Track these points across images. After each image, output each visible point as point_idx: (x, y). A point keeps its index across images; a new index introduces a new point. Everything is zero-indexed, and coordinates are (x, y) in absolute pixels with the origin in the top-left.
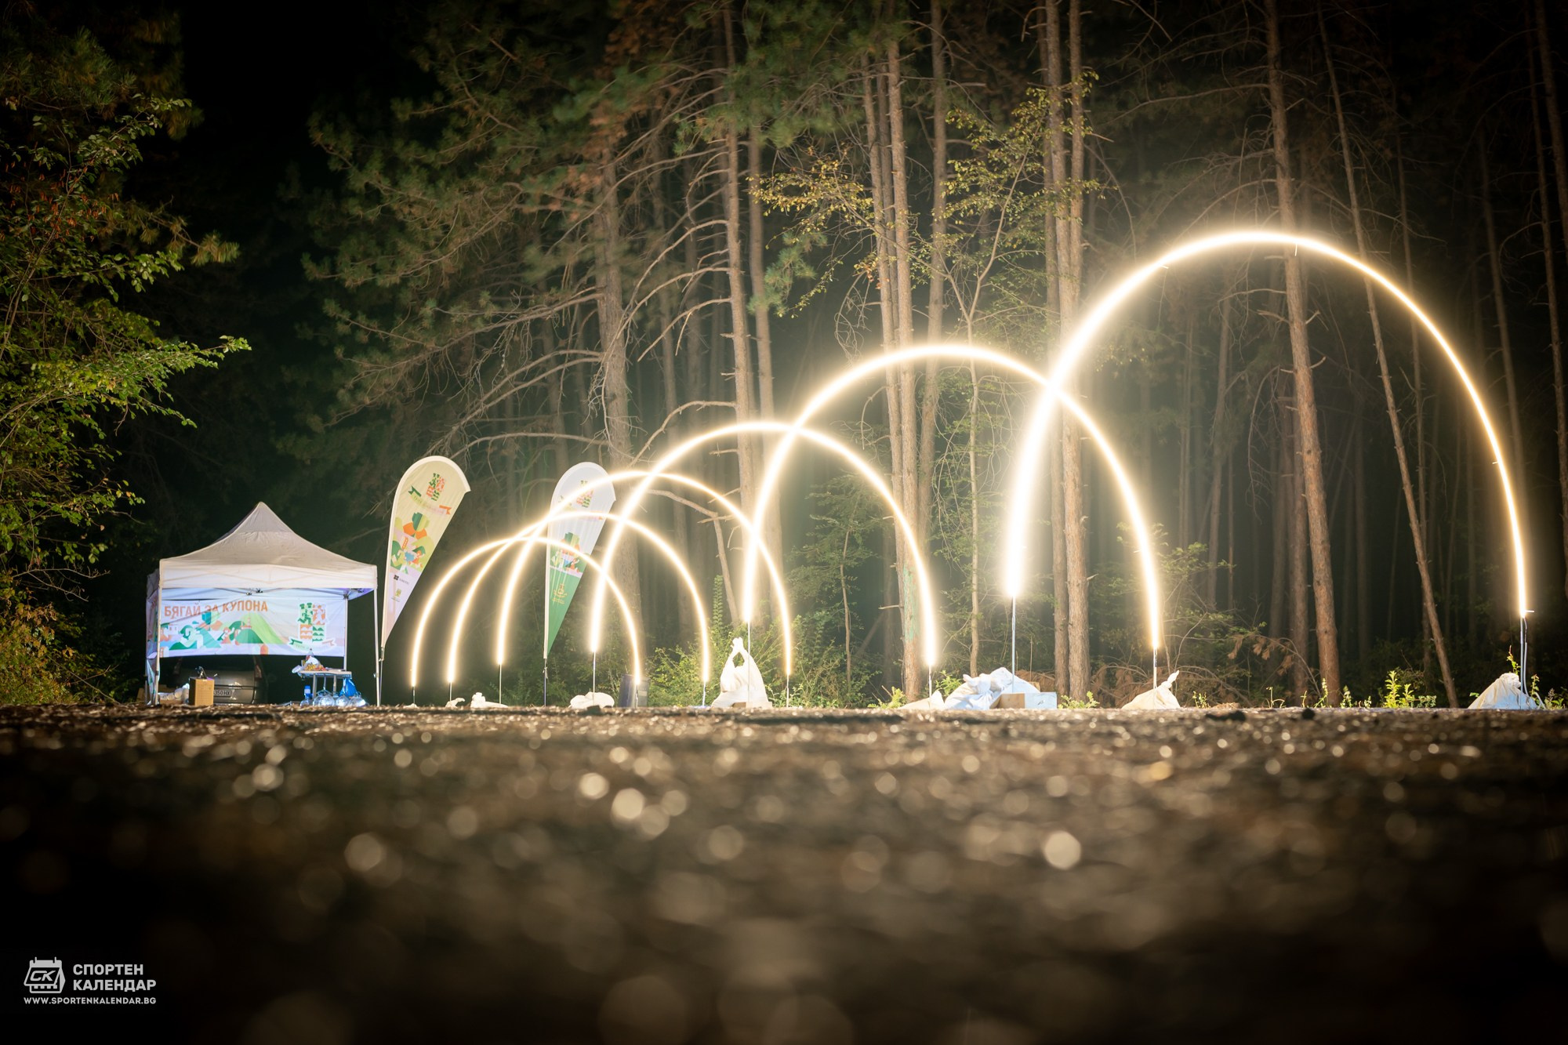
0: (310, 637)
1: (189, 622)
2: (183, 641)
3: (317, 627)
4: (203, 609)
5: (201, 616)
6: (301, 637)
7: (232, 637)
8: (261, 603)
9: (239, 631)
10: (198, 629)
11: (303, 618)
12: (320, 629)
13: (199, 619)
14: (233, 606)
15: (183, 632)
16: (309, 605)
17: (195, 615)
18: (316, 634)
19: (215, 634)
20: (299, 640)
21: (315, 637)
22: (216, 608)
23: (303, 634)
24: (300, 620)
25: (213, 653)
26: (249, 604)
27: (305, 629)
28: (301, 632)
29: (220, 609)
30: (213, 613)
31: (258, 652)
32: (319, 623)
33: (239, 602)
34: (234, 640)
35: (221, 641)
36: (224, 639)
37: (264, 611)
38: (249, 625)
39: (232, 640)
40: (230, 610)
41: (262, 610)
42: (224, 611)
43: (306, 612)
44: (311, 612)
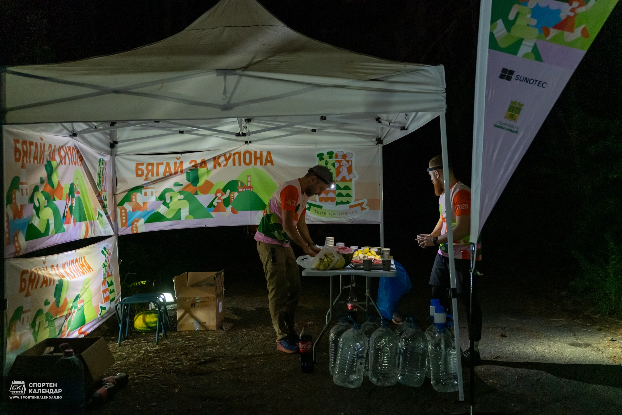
0: (332, 199)
1: (169, 184)
2: (162, 209)
3: (342, 187)
4: (187, 165)
5: (184, 176)
7: (227, 202)
8: (265, 154)
9: (236, 194)
10: (180, 192)
12: (347, 188)
13: (182, 179)
14: (227, 160)
15: (162, 197)
16: (330, 154)
17: (176, 173)
18: (340, 195)
19: (204, 199)
20: (318, 203)
21: (339, 199)
22: (204, 163)
25: (203, 226)
26: (248, 155)
29: (210, 165)
30: (202, 171)
32: (344, 179)
33: (235, 154)
34: (230, 207)
35: (213, 208)
36: (217, 205)
37: (269, 164)
38: (248, 185)
39: (227, 206)
40: (222, 165)
41: (266, 164)
42: (215, 167)
43: (326, 164)
44: (332, 165)
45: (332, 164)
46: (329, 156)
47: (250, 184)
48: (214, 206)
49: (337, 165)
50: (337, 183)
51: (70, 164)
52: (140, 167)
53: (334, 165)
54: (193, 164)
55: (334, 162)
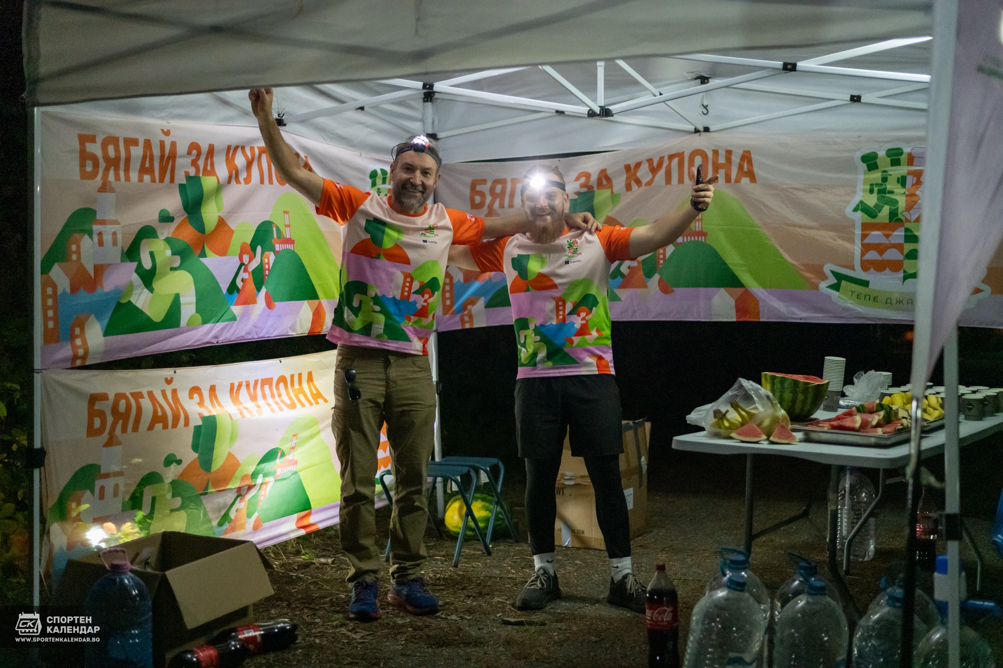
0: (895, 266)
4: (572, 184)
6: (866, 265)
8: (737, 157)
11: (872, 201)
14: (654, 170)
16: (894, 155)
18: (914, 255)
20: (859, 274)
21: (911, 266)
22: (605, 179)
23: (872, 255)
24: (862, 207)
26: (698, 160)
27: (876, 236)
28: (866, 248)
30: (602, 196)
31: (730, 316)
33: (671, 157)
34: (657, 277)
35: (619, 280)
36: (629, 274)
37: (745, 181)
38: (697, 230)
39: (649, 275)
40: (644, 182)
41: (738, 181)
42: (628, 187)
43: (885, 180)
44: (898, 182)
45: (898, 179)
46: (892, 161)
47: (700, 226)
48: (622, 275)
49: (910, 180)
50: (907, 225)
51: (262, 182)
52: (478, 188)
53: (902, 181)
54: (583, 180)
55: (906, 175)
